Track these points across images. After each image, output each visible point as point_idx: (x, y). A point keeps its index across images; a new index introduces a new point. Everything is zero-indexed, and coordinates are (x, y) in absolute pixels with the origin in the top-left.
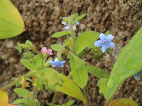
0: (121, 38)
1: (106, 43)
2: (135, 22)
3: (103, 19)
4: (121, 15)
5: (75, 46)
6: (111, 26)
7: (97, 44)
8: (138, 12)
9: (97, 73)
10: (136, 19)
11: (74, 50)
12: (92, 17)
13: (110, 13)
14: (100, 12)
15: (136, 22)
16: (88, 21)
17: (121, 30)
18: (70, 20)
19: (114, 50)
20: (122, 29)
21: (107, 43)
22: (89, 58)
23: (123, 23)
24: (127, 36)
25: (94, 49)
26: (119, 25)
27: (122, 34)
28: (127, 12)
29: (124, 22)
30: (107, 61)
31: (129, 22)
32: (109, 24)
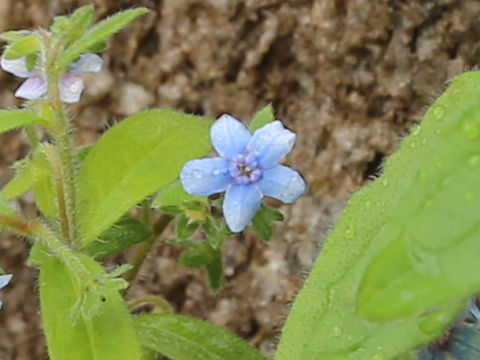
0: (351, 164)
1: (248, 174)
2: (431, 71)
3: (251, 58)
4: (348, 33)
5: (73, 197)
6: (293, 98)
7: (196, 177)
8: (445, 15)
9: (206, 354)
10: (436, 53)
11: (64, 215)
12: (185, 47)
13: (290, 24)
14: (233, 19)
15: (434, 67)
16: (166, 66)
17: (351, 116)
18: (47, 42)
19: (311, 229)
20: (358, 111)
21: (257, 172)
22: (168, 280)
23: (363, 77)
24: (382, 150)
25: (182, 208)
26: (339, 87)
27: (354, 136)
28: (385, 16)
29: (368, 68)
30: (269, 293)
31: (396, 71)
32: (284, 83)
